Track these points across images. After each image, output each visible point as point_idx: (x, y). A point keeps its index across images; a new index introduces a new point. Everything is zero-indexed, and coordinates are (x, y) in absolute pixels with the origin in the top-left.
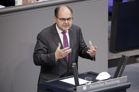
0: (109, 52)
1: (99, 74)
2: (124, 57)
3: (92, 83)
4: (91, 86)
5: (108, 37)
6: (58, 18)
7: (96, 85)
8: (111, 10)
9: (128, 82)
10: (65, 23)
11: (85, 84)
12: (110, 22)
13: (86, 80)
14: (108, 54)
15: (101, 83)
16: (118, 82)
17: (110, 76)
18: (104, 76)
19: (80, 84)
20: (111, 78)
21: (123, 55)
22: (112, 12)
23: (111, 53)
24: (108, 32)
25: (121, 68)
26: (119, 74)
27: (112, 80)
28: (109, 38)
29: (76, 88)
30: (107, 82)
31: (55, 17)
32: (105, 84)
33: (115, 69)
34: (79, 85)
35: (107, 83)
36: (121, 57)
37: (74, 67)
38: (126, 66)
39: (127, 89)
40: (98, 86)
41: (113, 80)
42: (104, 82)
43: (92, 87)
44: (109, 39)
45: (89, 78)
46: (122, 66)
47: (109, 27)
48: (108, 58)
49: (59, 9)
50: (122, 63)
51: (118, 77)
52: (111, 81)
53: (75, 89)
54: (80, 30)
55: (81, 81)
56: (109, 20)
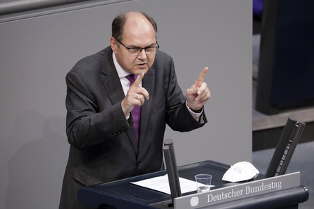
0: (256, 112)
1: (229, 167)
2: (291, 123)
3: (211, 189)
4: (210, 196)
5: (253, 73)
6: (121, 45)
7: (222, 195)
8: (260, 7)
9: (302, 186)
10: (139, 57)
11: (195, 192)
12: (258, 38)
13: (199, 181)
14: (254, 115)
15: (236, 189)
16: (278, 187)
17: (258, 172)
18: (242, 171)
19: (183, 192)
20: (259, 177)
21: (289, 119)
22: (262, 12)
23: (259, 114)
24: (254, 63)
25: (286, 152)
26: (279, 168)
27: (263, 182)
28: (256, 76)
29: (173, 201)
30: (251, 186)
31: (114, 41)
32: (244, 192)
33: (269, 154)
34: (179, 194)
35: (249, 190)
36: (284, 123)
37: (167, 150)
38: (298, 146)
39: (299, 204)
40: (227, 196)
41: (266, 183)
42: (243, 188)
43: (213, 198)
44: (254, 79)
45: (206, 177)
46: (288, 148)
47: (254, 48)
48: (253, 127)
49: (125, 22)
50: (288, 139)
51: (277, 174)
52: (259, 184)
53: (171, 205)
54: (171, 65)
55: (186, 185)
56: (255, 32)
